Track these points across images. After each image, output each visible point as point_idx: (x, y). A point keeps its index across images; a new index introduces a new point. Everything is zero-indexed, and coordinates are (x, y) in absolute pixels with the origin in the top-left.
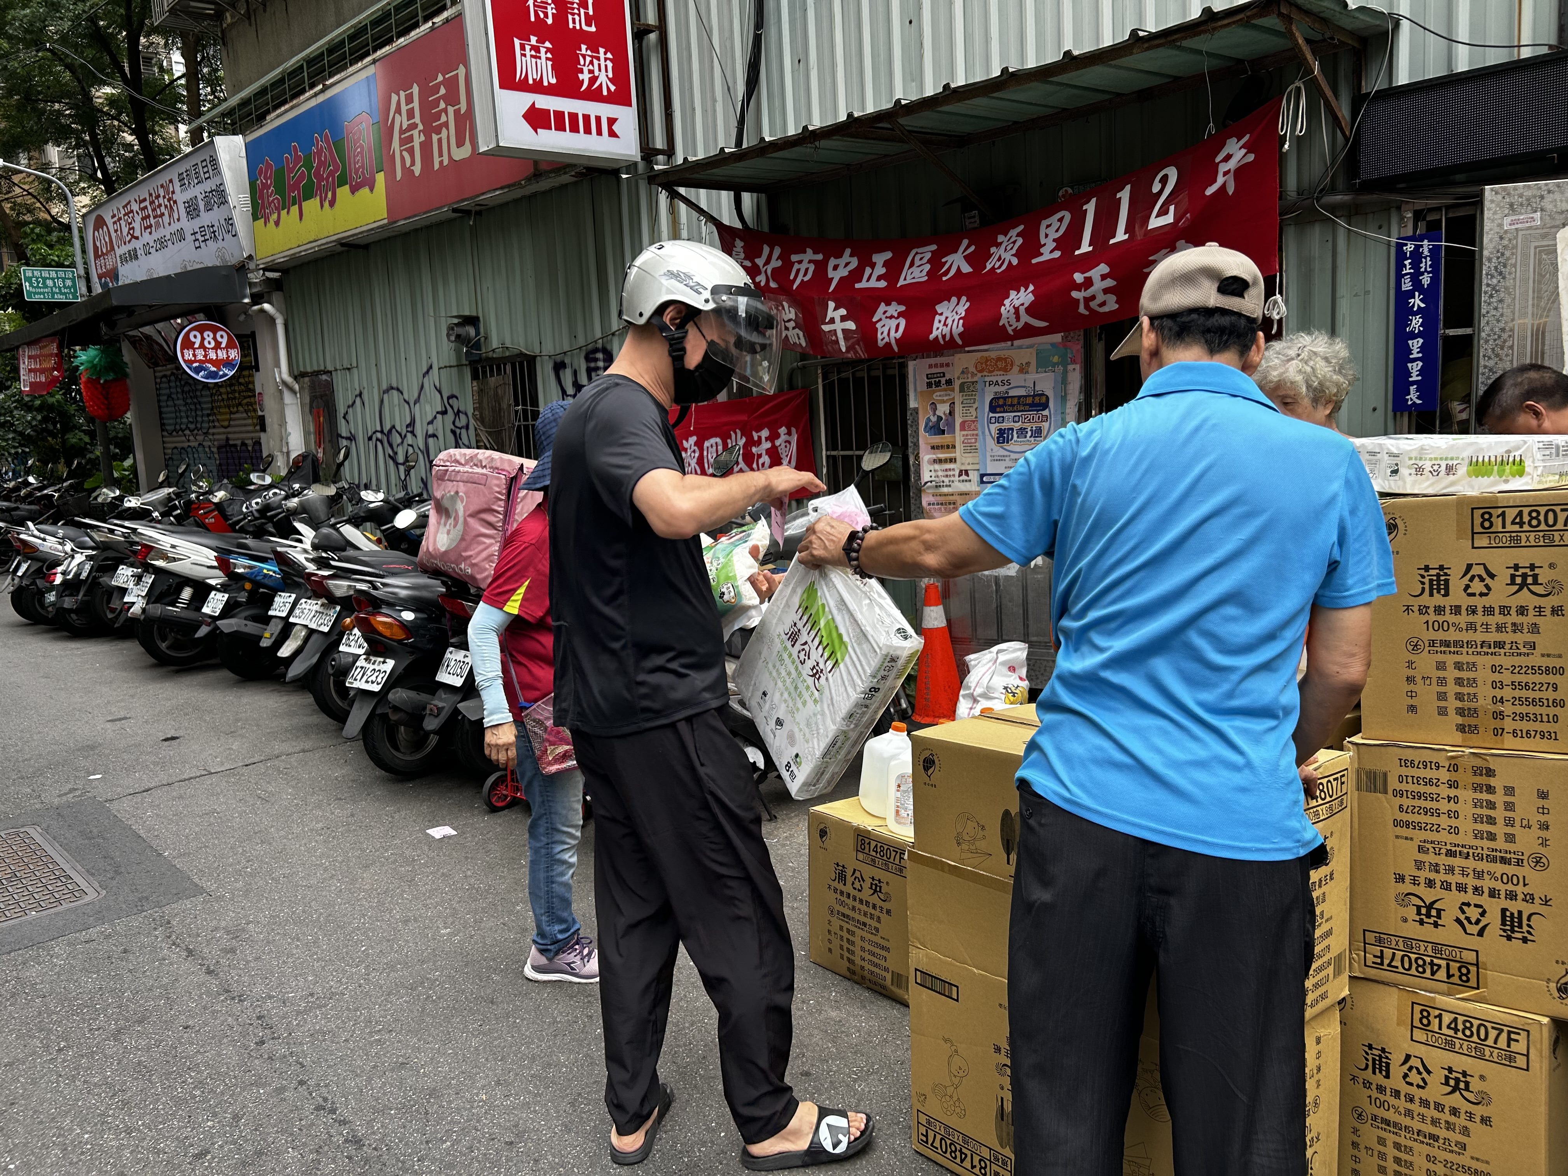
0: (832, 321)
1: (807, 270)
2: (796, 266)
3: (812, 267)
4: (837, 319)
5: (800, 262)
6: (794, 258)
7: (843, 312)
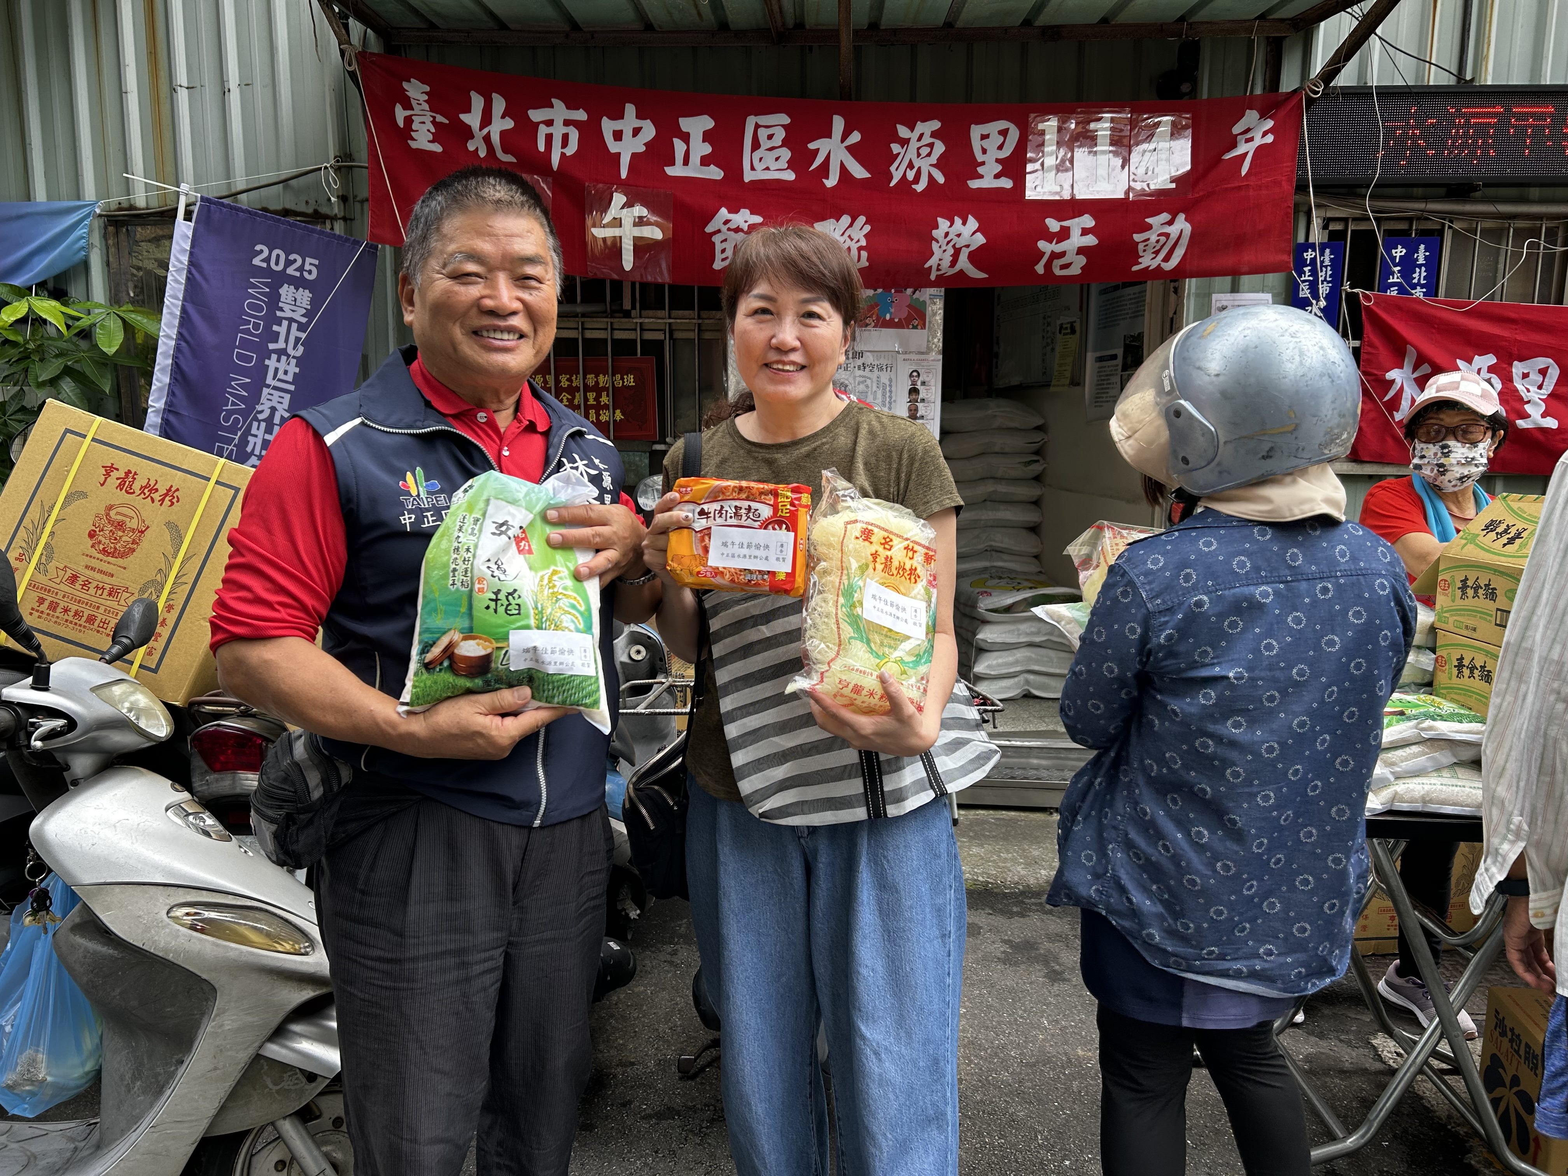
0: (617, 223)
1: (565, 139)
2: (543, 130)
3: (574, 135)
4: (627, 222)
5: (549, 123)
6: (536, 115)
7: (639, 210)
